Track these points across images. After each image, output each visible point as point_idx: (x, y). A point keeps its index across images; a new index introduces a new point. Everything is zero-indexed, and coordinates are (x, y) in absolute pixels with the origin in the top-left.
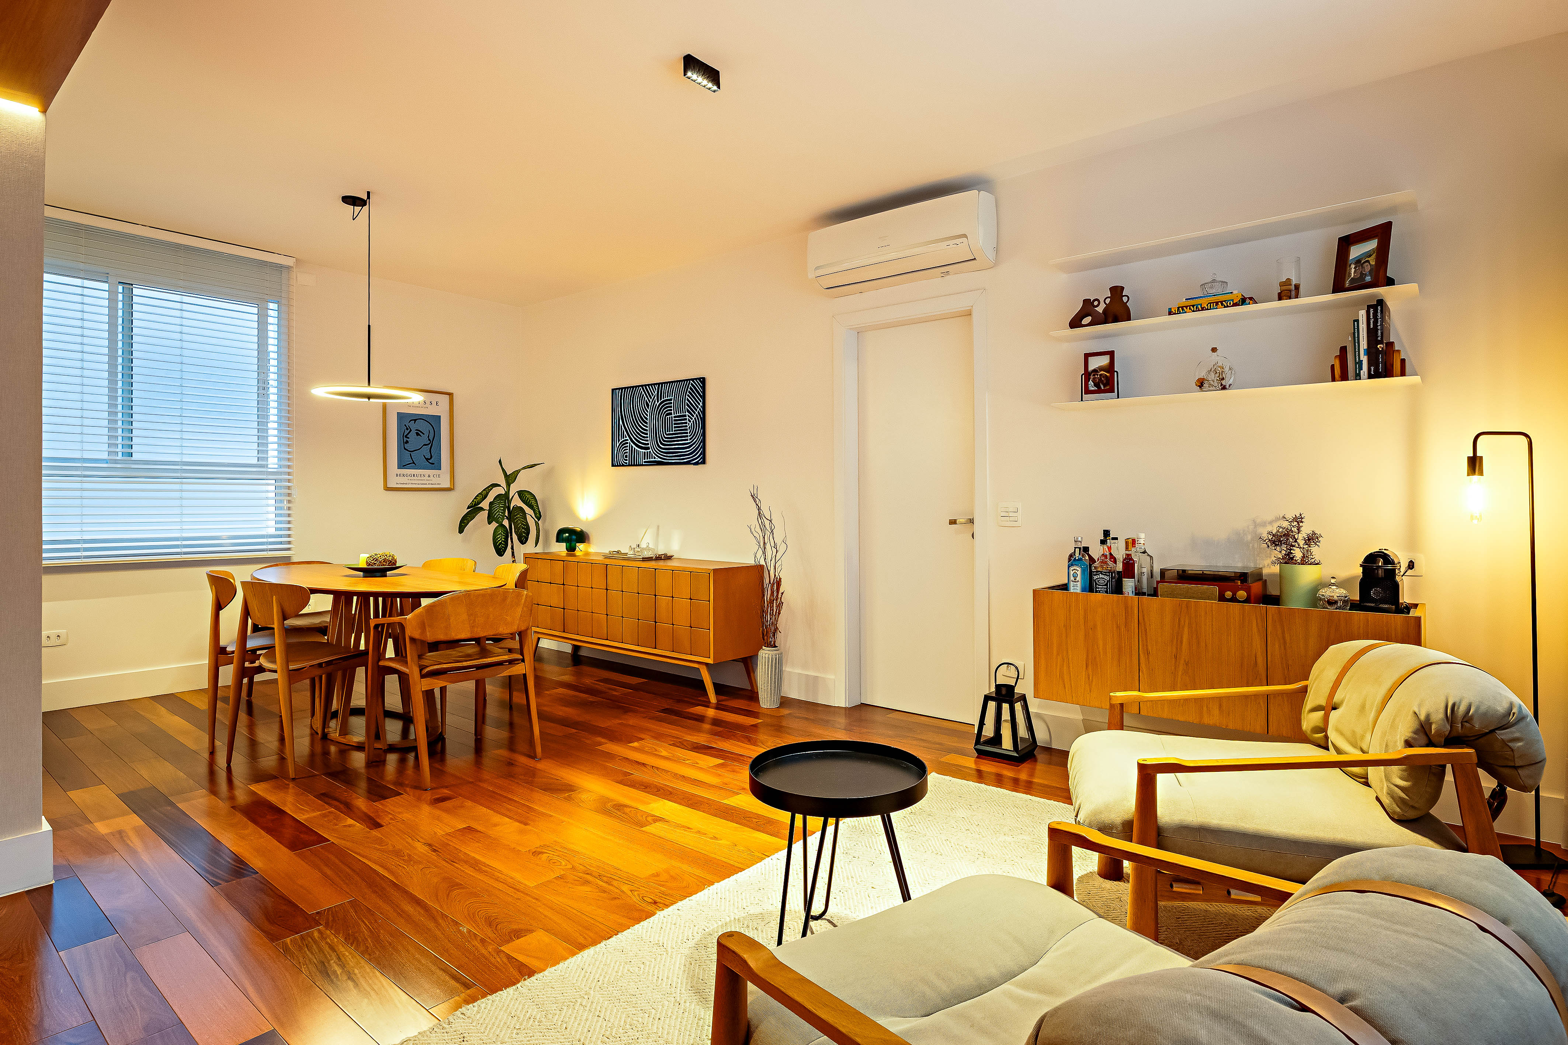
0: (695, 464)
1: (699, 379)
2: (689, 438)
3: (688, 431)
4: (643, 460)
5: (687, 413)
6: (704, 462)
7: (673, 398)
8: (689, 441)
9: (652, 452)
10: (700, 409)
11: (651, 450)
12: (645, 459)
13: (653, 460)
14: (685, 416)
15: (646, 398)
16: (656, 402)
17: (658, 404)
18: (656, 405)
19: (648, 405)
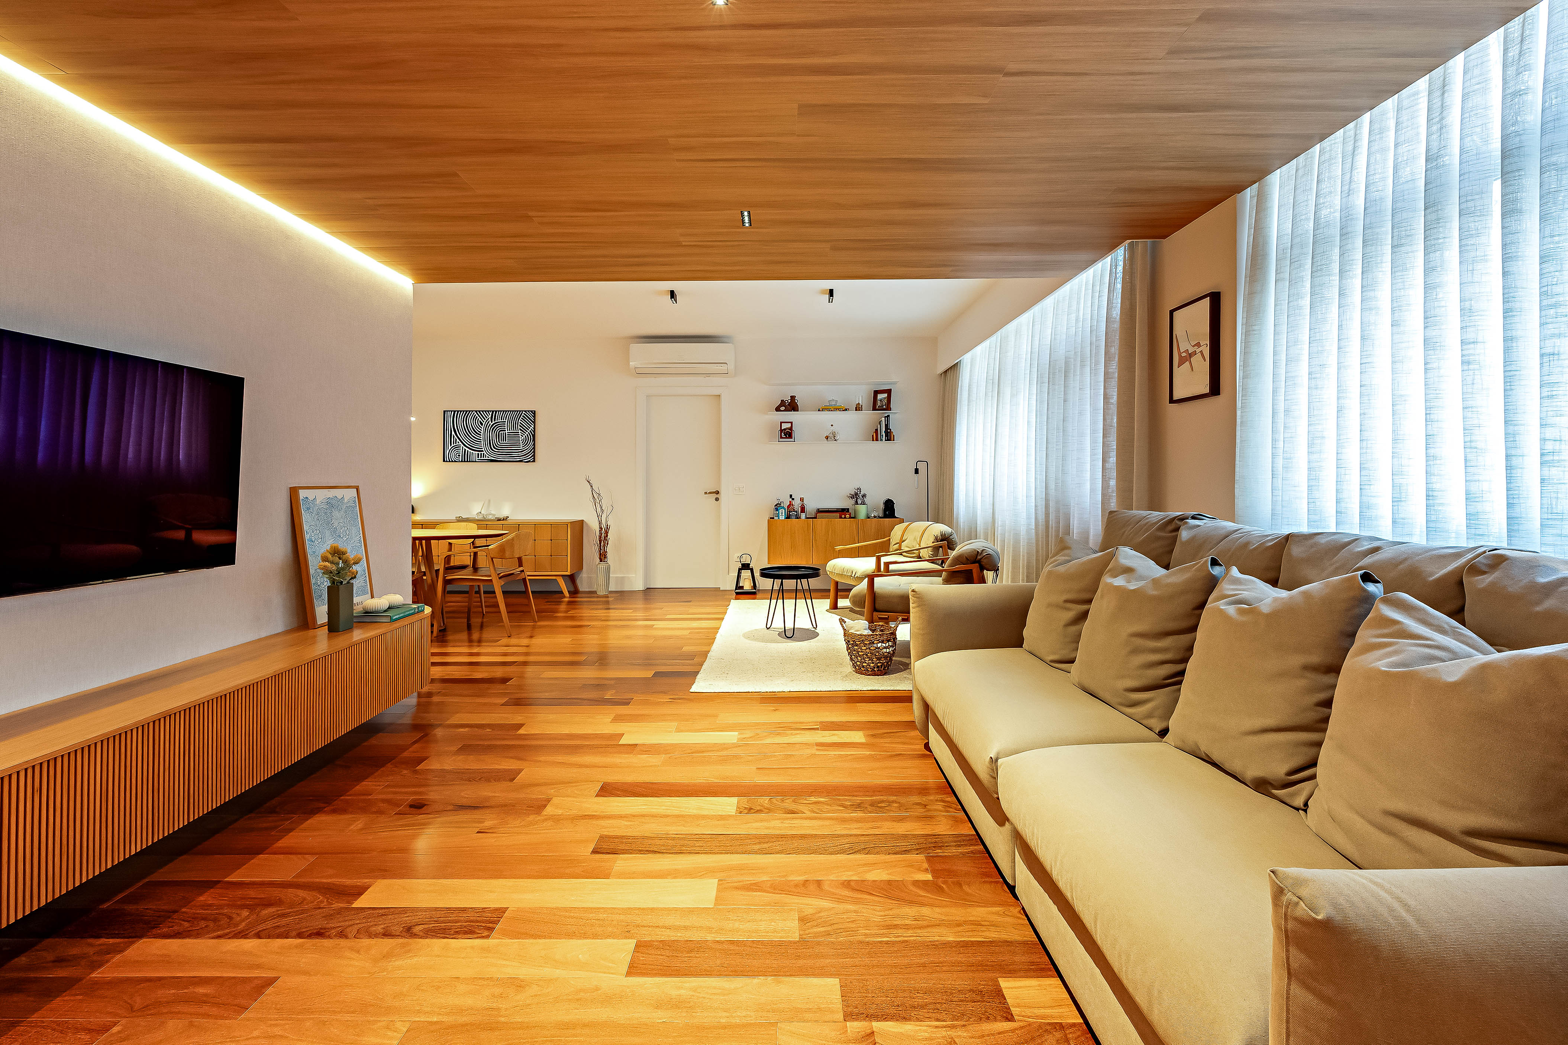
0: (525, 462)
1: (532, 411)
2: (521, 446)
3: (521, 442)
4: (477, 459)
5: (520, 431)
6: (534, 461)
7: (507, 421)
8: (521, 448)
9: (485, 453)
10: (532, 429)
11: (485, 452)
12: (478, 457)
13: (487, 458)
14: (518, 433)
15: (480, 419)
16: (490, 422)
17: (491, 424)
18: (490, 424)
19: (482, 424)
